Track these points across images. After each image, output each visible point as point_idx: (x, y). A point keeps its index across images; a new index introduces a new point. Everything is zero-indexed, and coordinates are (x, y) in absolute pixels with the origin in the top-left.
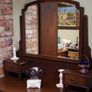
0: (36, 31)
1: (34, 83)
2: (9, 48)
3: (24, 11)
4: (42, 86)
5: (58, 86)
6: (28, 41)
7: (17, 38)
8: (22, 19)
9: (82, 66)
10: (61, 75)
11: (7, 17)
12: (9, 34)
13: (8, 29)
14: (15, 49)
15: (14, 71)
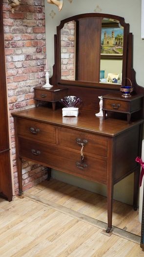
0: (73, 56)
1: (70, 112)
2: (41, 74)
3: (59, 28)
4: (79, 115)
5: (97, 115)
6: (63, 67)
7: (50, 62)
8: (57, 39)
9: (125, 90)
10: (101, 103)
11: (39, 36)
12: (41, 56)
13: (39, 51)
14: (48, 76)
15: (48, 99)
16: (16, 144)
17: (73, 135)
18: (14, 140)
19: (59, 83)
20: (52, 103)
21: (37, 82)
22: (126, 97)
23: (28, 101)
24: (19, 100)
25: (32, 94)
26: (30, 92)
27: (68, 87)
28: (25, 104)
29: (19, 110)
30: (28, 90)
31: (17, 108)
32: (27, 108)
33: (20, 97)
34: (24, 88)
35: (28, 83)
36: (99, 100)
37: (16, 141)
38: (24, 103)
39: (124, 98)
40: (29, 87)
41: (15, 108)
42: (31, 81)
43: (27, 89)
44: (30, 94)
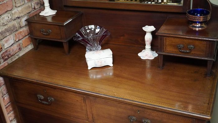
16: (15, 113)
17: (120, 110)
18: (11, 109)
19: (65, 6)
20: (62, 43)
21: (29, 7)
22: (197, 29)
23: (20, 42)
24: (6, 46)
25: (25, 30)
26: (21, 27)
27: (82, 11)
28: (17, 48)
29: (9, 61)
30: (17, 25)
31: (6, 60)
32: (21, 54)
33: (7, 41)
34: (10, 24)
35: (15, 13)
36: (145, 33)
37: (14, 109)
38: (15, 47)
39: (195, 31)
40: (19, 20)
41: (2, 60)
42: (20, 9)
43: (15, 23)
44: (21, 30)
